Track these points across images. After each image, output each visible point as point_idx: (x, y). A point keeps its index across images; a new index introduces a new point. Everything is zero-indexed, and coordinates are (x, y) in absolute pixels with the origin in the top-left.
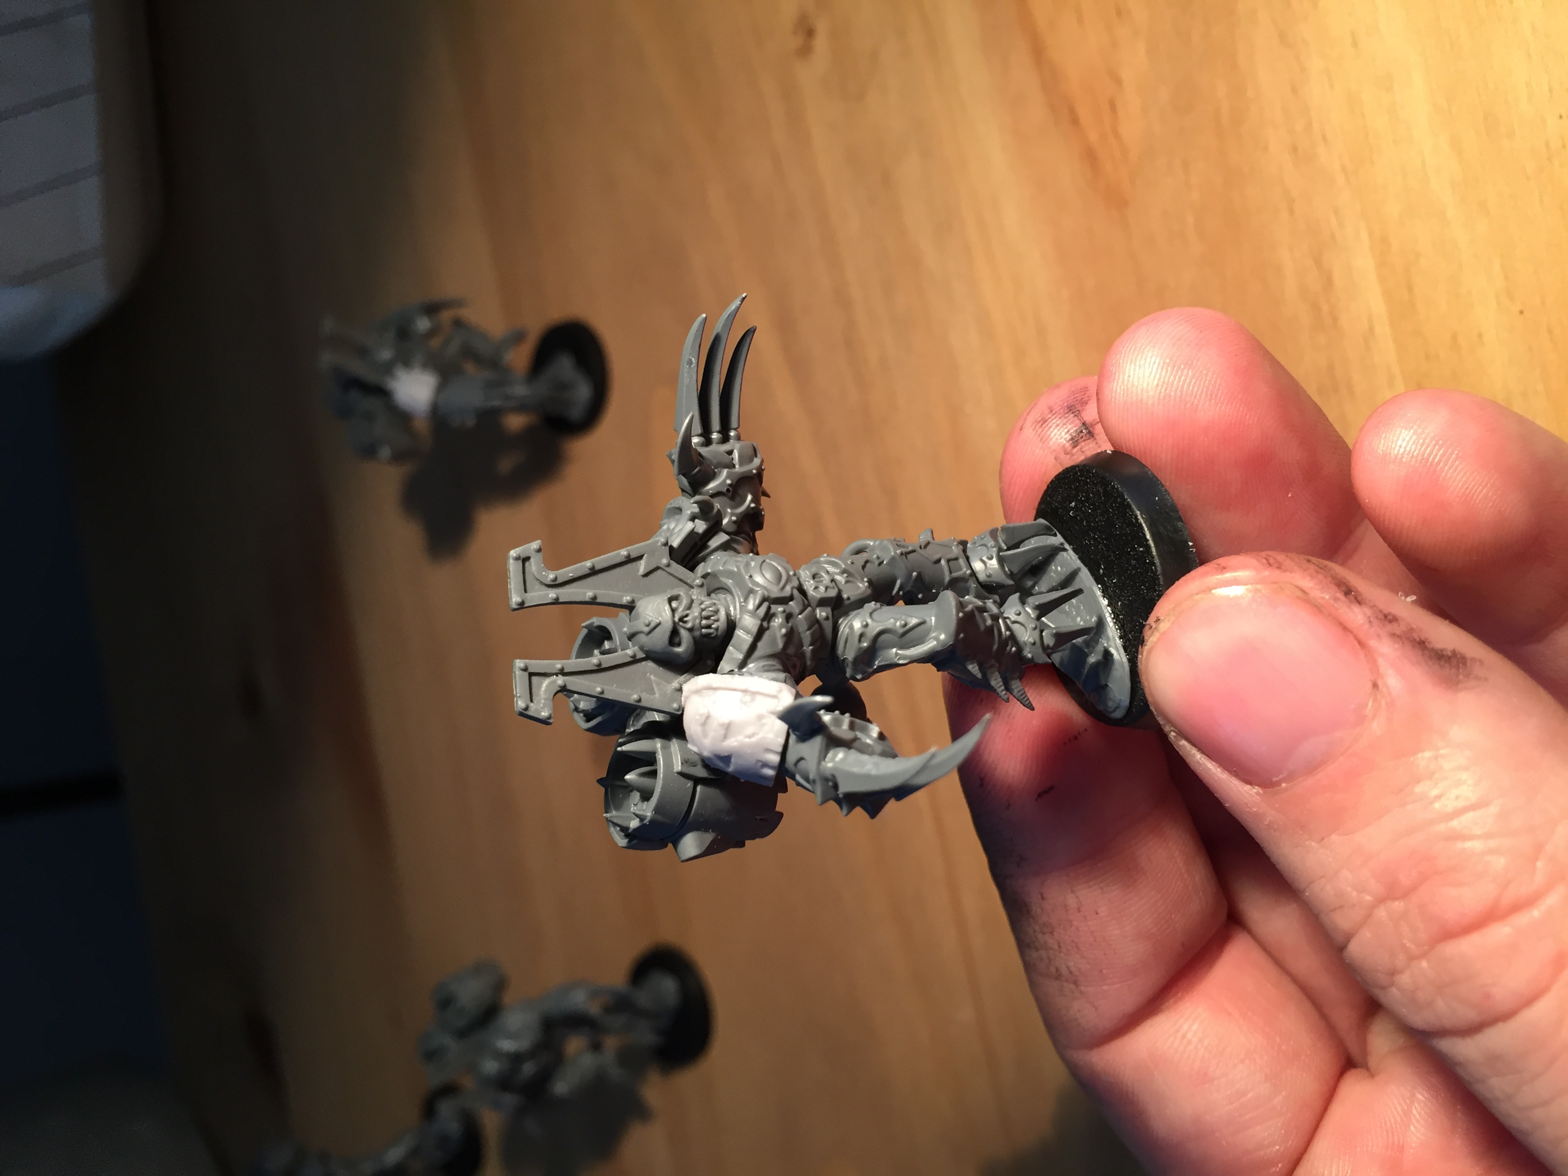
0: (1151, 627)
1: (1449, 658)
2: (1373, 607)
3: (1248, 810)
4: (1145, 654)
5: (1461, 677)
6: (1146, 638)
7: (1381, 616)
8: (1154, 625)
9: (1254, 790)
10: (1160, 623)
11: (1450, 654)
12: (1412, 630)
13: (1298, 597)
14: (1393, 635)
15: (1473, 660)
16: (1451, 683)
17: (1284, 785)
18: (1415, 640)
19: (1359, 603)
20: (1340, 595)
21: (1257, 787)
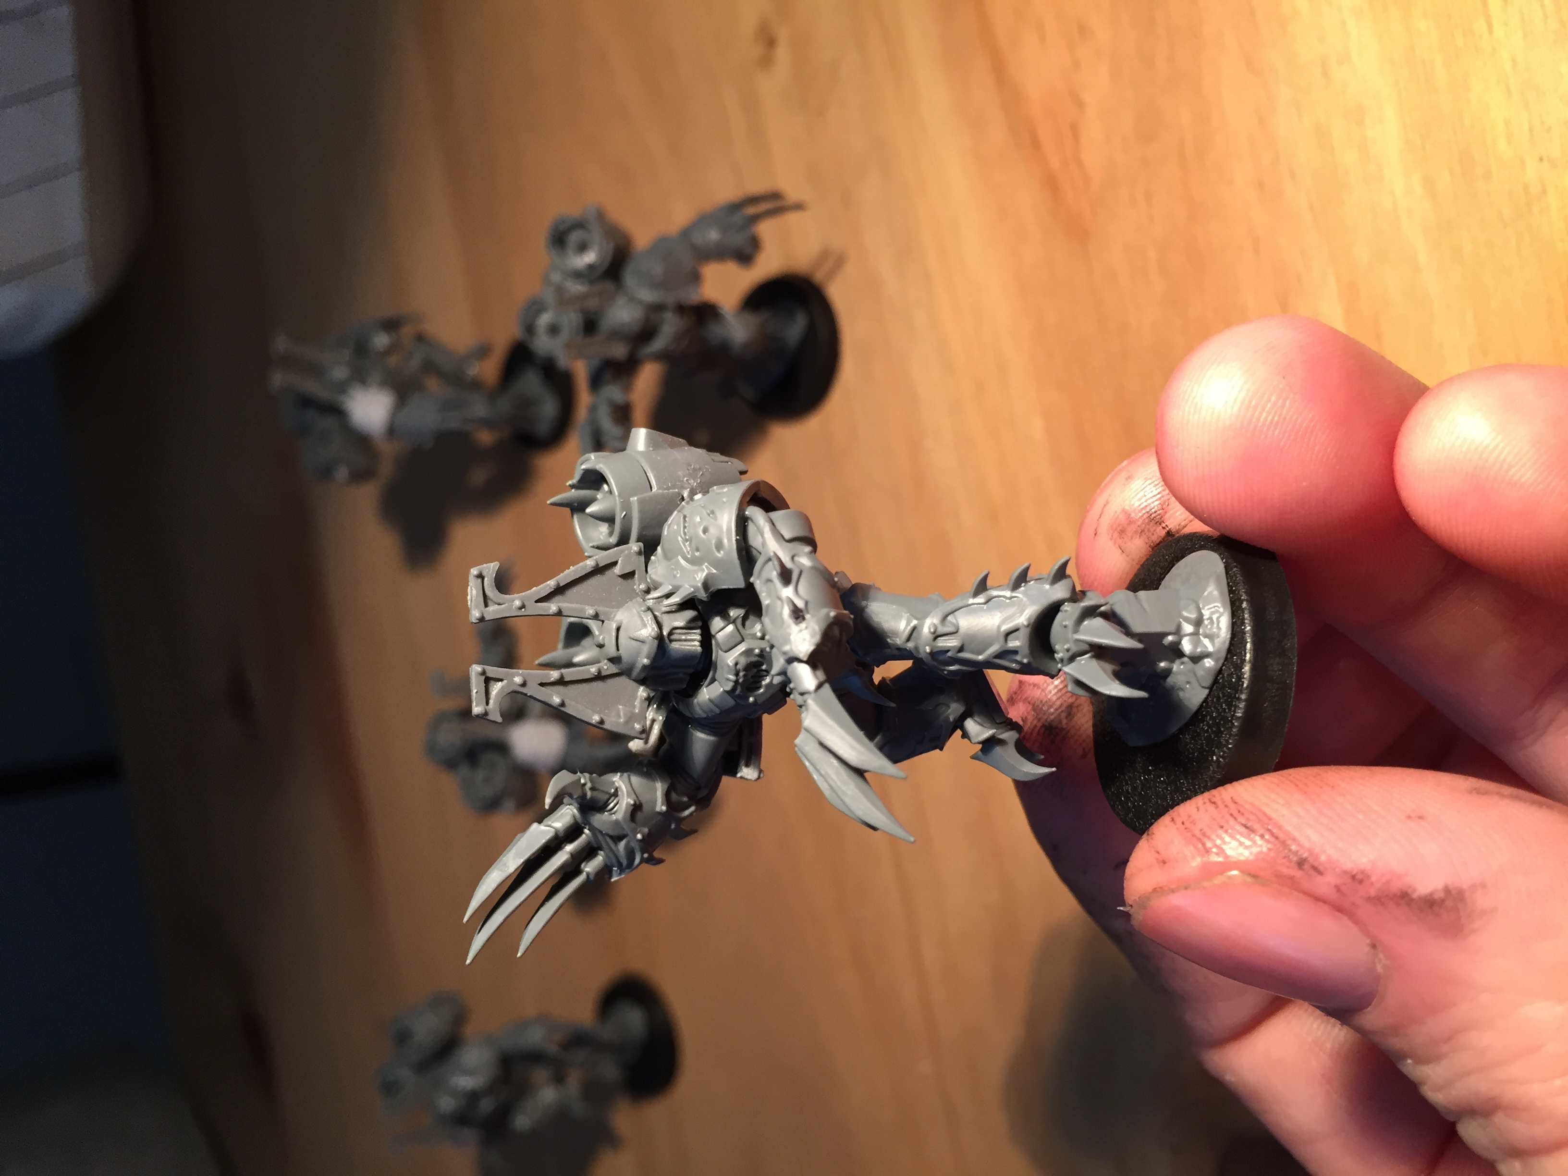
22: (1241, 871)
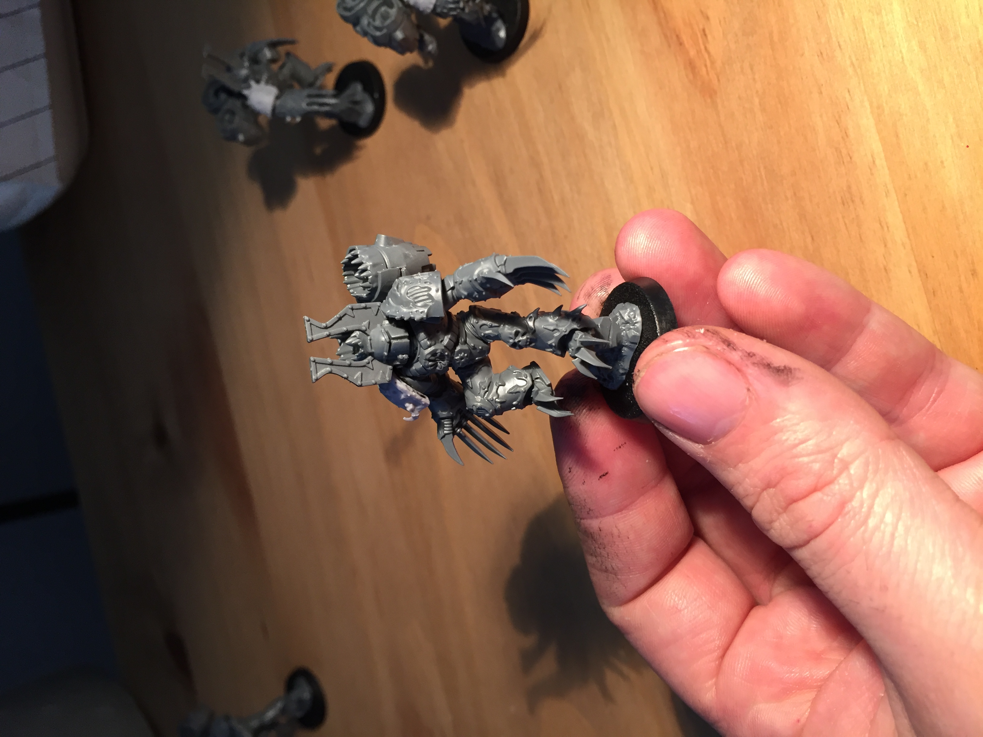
0: (636, 375)
1: (783, 370)
2: (742, 351)
3: (698, 456)
4: (635, 388)
5: (790, 379)
6: (635, 380)
7: (747, 355)
8: (637, 374)
9: (700, 446)
10: (640, 373)
11: (783, 368)
12: (763, 359)
13: (705, 352)
14: (754, 364)
15: (795, 369)
16: (786, 383)
17: (713, 443)
18: (765, 364)
19: (735, 350)
20: (725, 347)
21: (701, 445)
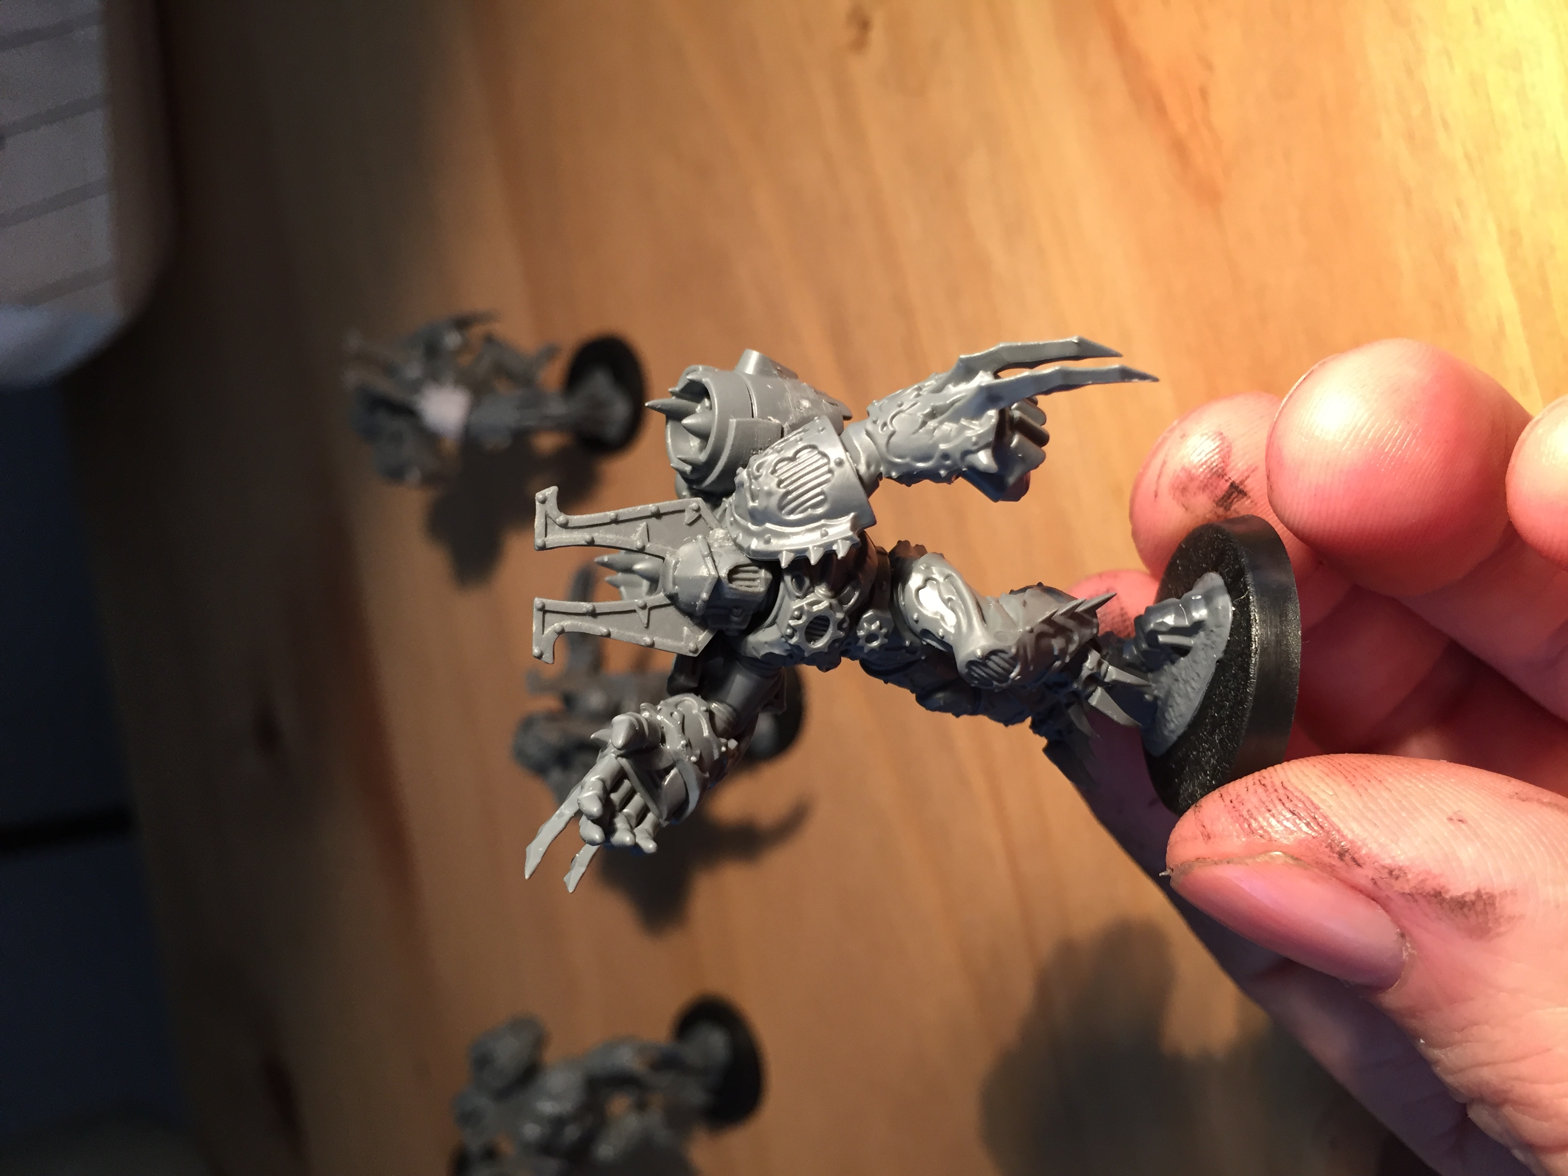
1: (1473, 903)
11: (1473, 898)
18: (1429, 894)
22: (1284, 853)
